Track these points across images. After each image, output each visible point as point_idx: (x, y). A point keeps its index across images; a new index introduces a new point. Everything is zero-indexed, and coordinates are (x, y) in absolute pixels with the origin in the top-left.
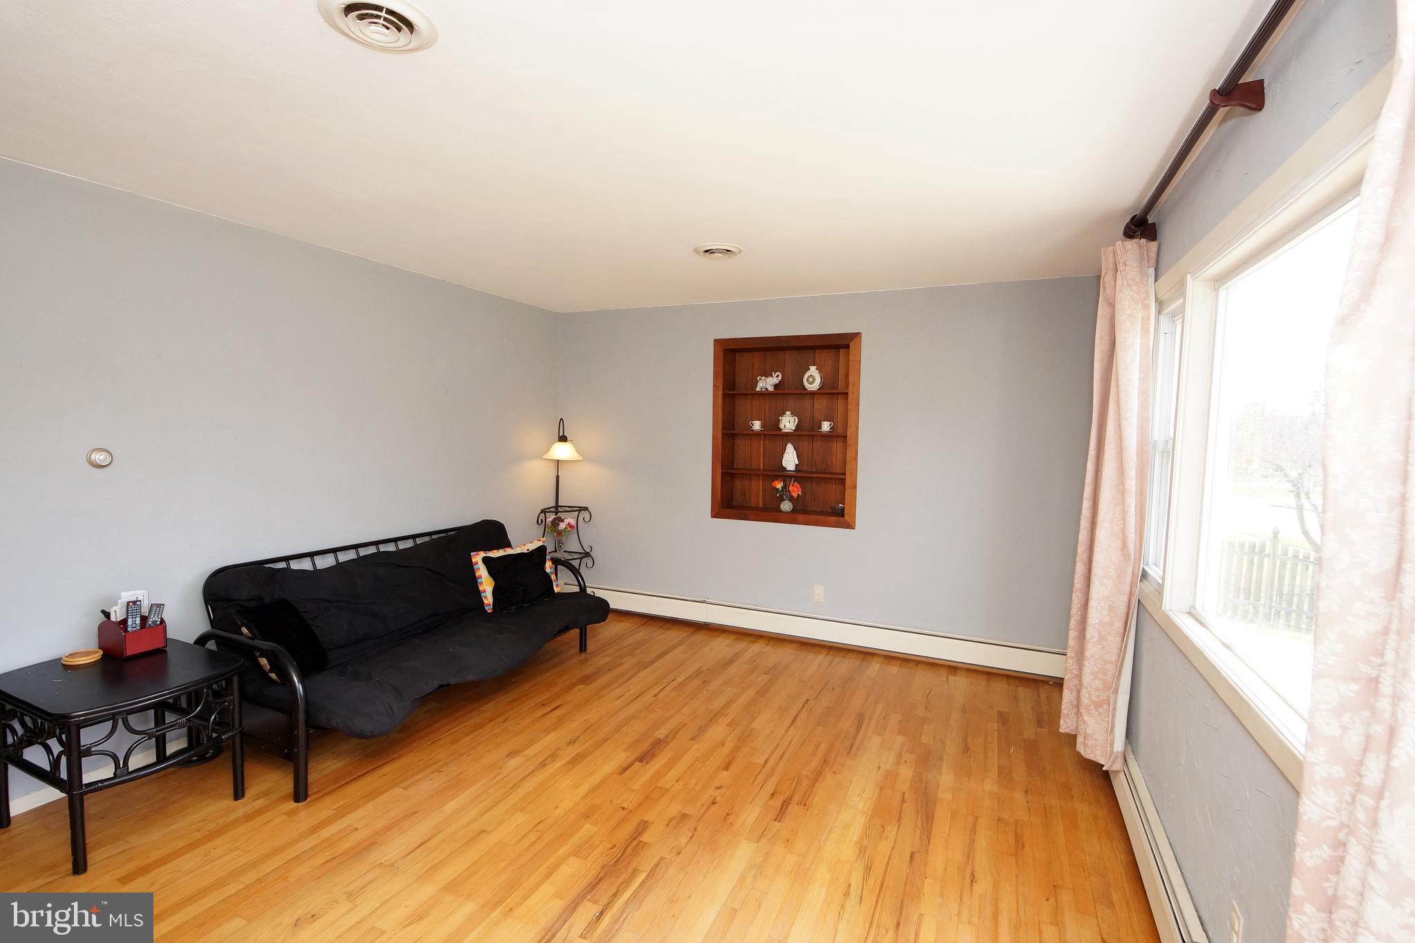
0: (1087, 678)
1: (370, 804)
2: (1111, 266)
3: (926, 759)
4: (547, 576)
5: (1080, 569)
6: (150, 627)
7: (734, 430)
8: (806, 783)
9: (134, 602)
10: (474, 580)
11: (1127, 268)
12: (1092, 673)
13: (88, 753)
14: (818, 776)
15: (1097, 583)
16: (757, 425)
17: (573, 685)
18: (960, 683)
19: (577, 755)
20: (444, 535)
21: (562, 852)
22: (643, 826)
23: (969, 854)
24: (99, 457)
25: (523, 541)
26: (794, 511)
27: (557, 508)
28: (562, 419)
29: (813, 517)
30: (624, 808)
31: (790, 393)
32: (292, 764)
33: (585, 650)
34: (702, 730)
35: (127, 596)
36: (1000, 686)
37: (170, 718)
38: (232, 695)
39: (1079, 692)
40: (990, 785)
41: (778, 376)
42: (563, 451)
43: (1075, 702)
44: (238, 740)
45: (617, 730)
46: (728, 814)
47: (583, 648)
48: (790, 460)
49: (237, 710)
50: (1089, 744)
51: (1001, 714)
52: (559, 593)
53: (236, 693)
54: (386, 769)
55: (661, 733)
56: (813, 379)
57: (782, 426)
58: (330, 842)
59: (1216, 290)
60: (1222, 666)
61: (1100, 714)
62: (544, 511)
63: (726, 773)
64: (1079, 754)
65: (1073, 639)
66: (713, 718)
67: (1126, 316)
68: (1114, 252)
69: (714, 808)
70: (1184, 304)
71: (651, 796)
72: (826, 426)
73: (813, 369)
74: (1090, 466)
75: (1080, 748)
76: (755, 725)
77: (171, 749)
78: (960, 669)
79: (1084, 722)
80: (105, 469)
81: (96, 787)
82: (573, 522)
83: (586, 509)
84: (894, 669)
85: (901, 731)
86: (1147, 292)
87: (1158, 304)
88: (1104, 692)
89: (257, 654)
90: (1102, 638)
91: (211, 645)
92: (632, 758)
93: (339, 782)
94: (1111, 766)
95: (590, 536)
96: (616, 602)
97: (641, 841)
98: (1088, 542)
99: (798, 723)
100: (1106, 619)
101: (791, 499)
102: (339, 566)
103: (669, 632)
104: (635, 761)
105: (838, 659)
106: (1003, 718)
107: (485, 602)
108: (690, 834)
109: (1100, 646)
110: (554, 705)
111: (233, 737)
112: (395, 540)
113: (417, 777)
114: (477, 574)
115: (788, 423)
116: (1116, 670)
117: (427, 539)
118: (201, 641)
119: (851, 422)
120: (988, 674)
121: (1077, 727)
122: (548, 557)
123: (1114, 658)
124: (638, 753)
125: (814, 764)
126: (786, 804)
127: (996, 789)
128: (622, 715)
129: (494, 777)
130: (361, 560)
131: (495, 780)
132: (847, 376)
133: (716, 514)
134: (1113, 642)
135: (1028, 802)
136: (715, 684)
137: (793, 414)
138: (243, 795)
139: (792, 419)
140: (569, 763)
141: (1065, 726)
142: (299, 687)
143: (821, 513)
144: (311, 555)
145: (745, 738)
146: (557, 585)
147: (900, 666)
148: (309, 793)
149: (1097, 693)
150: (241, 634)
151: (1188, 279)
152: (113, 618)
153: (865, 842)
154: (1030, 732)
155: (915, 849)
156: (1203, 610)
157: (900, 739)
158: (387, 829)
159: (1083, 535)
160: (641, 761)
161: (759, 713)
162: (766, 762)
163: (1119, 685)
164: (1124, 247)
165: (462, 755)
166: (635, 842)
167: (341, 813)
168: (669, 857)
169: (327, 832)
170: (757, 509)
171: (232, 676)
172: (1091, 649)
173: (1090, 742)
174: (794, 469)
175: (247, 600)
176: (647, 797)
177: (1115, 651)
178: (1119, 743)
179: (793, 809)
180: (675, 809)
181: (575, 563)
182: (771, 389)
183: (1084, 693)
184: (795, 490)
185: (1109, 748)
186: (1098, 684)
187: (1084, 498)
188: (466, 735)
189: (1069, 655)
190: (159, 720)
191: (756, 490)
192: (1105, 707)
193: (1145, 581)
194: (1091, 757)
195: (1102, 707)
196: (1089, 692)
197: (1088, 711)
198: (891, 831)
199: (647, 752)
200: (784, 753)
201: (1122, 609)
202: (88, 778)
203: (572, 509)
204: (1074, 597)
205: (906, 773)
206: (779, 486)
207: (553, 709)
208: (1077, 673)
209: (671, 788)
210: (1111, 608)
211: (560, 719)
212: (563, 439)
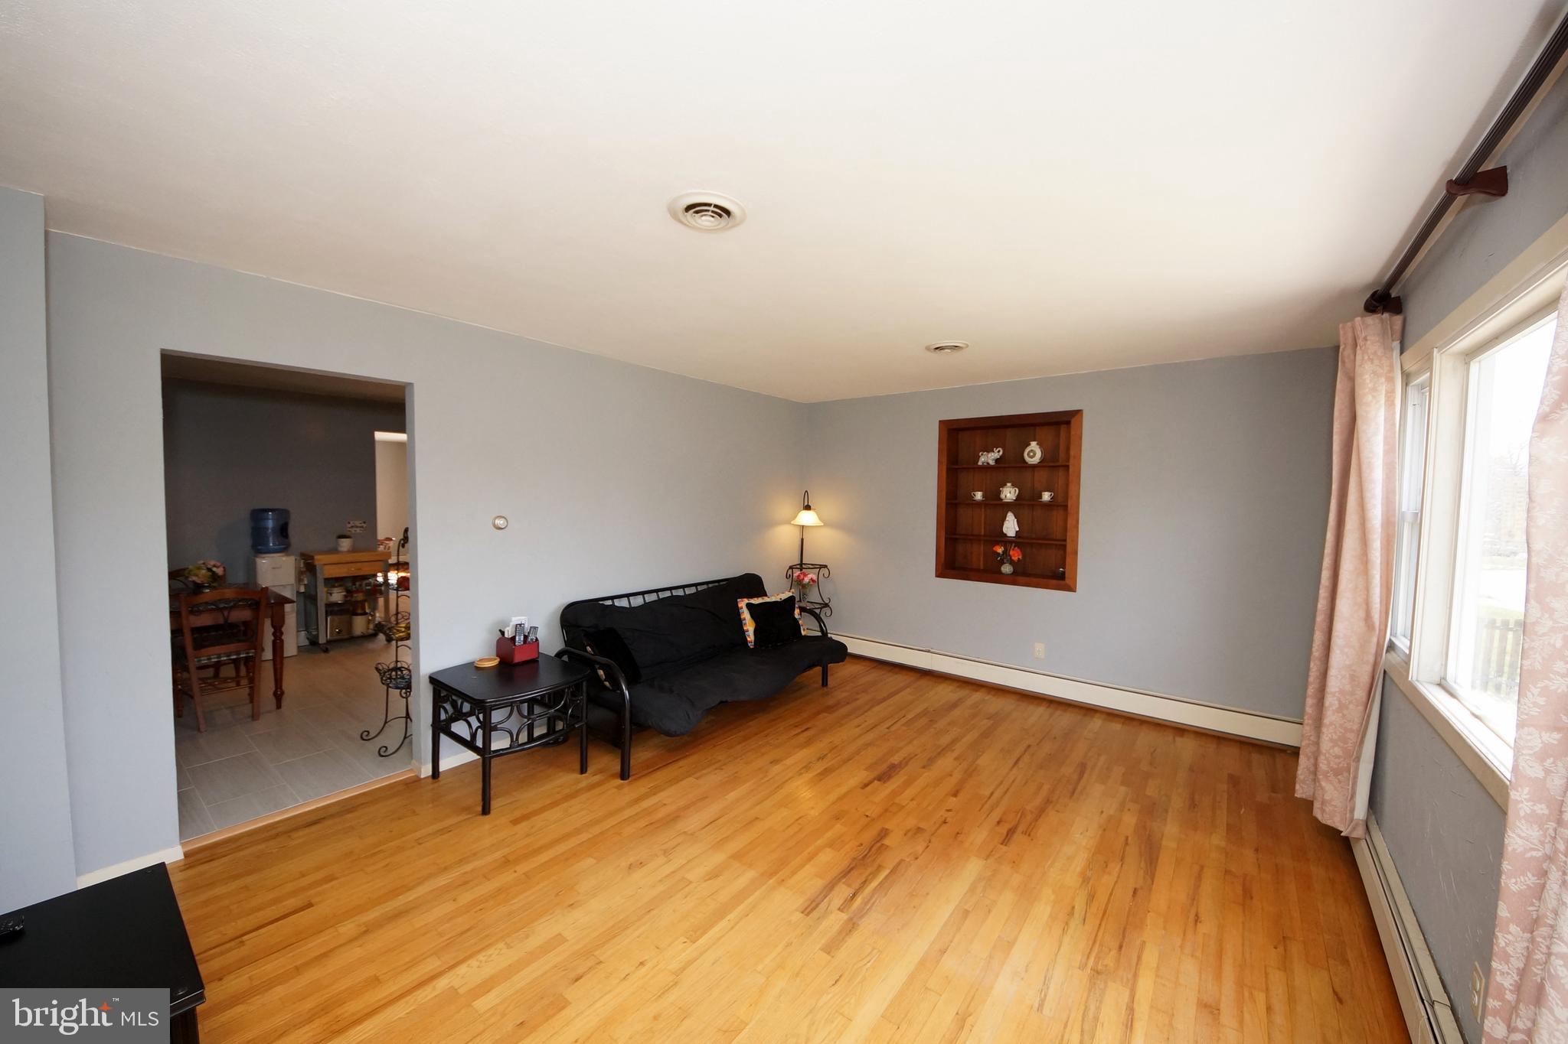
0: (1325, 745)
1: (673, 787)
2: (1350, 341)
3: (1151, 810)
4: (796, 621)
5: (1318, 637)
6: (529, 643)
7: (956, 499)
8: (1029, 817)
9: (520, 625)
10: (740, 622)
11: (1369, 342)
12: (1331, 740)
13: (495, 729)
14: (1041, 812)
15: (1338, 652)
16: (979, 496)
17: (819, 713)
18: (1187, 747)
19: (826, 769)
20: (717, 584)
21: (820, 842)
22: (884, 833)
23: (1194, 898)
24: (500, 522)
25: (777, 592)
26: (1015, 573)
27: (801, 566)
28: (806, 491)
29: (1035, 580)
30: (867, 816)
31: (1012, 466)
32: (620, 751)
33: (827, 684)
34: (931, 761)
35: (515, 620)
36: (1233, 751)
37: (537, 710)
38: (582, 695)
39: (1316, 759)
40: (1218, 840)
41: (999, 451)
42: (807, 518)
43: (1312, 769)
44: (584, 729)
45: (858, 752)
46: (958, 833)
47: (825, 683)
48: (1011, 526)
49: (585, 707)
50: (1327, 810)
51: (1231, 777)
52: (805, 636)
53: (585, 694)
54: (681, 763)
55: (896, 759)
56: (1034, 453)
57: (1002, 496)
58: (648, 812)
59: (1467, 364)
60: (1467, 734)
61: (1340, 782)
62: (791, 568)
63: (955, 799)
64: (1316, 820)
65: (1311, 706)
66: (942, 751)
67: (1367, 390)
68: (1353, 328)
69: (945, 827)
70: (1431, 378)
71: (890, 808)
72: (1046, 496)
73: (1034, 444)
74: (1330, 536)
75: (1317, 813)
76: (979, 762)
77: (537, 733)
78: (1188, 731)
79: (1322, 788)
80: (502, 531)
81: (499, 753)
82: (815, 578)
83: (826, 566)
84: (1116, 726)
85: (1125, 782)
86: (1391, 366)
87: (1405, 376)
88: (1345, 759)
89: (597, 666)
90: (1342, 707)
91: (565, 658)
92: (872, 776)
93: (651, 768)
94: (1351, 832)
95: (828, 590)
96: (854, 647)
97: (883, 844)
98: (1329, 612)
99: (1021, 764)
100: (1348, 688)
101: (1012, 562)
102: (646, 605)
103: (896, 676)
104: (874, 779)
105: (1058, 713)
106: (1234, 781)
107: (749, 639)
108: (926, 845)
109: (1341, 714)
110: (805, 727)
111: (581, 727)
112: (683, 587)
113: (704, 772)
114: (742, 617)
115: (1009, 493)
116: (1358, 737)
117: (705, 587)
118: (559, 655)
119: (1072, 493)
120: (1219, 738)
121: (1314, 794)
122: (796, 606)
123: (1355, 727)
124: (875, 774)
125: (1038, 801)
126: (1011, 832)
127: (1223, 844)
128: (860, 742)
129: (762, 779)
130: (660, 601)
131: (763, 781)
132: (1068, 449)
133: (940, 574)
134: (1355, 712)
135: (1258, 860)
136: (941, 724)
137: (1014, 485)
138: (586, 771)
139: (1013, 490)
140: (820, 774)
141: (1301, 791)
142: (627, 693)
143: (1043, 577)
144: (628, 596)
145: (970, 773)
146: (804, 630)
147: (1123, 724)
148: (631, 774)
149: (1337, 760)
150: (586, 651)
151: (1435, 353)
152: (506, 636)
153: (1089, 874)
154: (1263, 796)
155: (1138, 886)
156: (1455, 682)
157: (1123, 789)
158: (687, 807)
159: (1322, 604)
160: (879, 780)
161: (983, 752)
162: (992, 794)
163: (1361, 753)
164: (1363, 323)
165: (736, 758)
166: (879, 844)
167: (654, 791)
168: (908, 860)
169: (645, 804)
170: (978, 570)
171: (582, 682)
172: (1331, 717)
173: (1328, 809)
174: (1014, 535)
175: (589, 627)
176: (886, 810)
177: (1357, 720)
178: (1360, 811)
179: (1018, 837)
180: (911, 822)
181: (818, 611)
182: (992, 463)
183: (1322, 760)
184: (1016, 555)
185: (1348, 815)
186: (1337, 751)
187: (1323, 568)
188: (740, 743)
189: (1306, 722)
190: (531, 711)
191: (977, 554)
192: (1345, 774)
193: (1392, 652)
194: (1329, 823)
195: (1342, 774)
196: (1327, 759)
197: (1326, 777)
198: (1115, 867)
199: (884, 773)
200: (1008, 789)
201: (1365, 678)
202: (495, 746)
203: (814, 566)
204: (1312, 665)
205: (1130, 820)
206: (1000, 550)
207: (803, 731)
208: (1316, 740)
209: (907, 805)
210: (1353, 678)
211: (810, 739)
212: (808, 508)
